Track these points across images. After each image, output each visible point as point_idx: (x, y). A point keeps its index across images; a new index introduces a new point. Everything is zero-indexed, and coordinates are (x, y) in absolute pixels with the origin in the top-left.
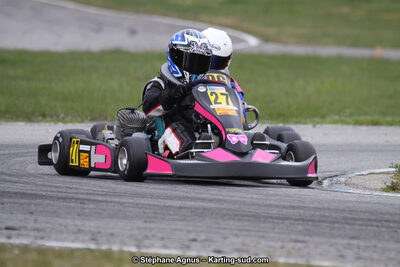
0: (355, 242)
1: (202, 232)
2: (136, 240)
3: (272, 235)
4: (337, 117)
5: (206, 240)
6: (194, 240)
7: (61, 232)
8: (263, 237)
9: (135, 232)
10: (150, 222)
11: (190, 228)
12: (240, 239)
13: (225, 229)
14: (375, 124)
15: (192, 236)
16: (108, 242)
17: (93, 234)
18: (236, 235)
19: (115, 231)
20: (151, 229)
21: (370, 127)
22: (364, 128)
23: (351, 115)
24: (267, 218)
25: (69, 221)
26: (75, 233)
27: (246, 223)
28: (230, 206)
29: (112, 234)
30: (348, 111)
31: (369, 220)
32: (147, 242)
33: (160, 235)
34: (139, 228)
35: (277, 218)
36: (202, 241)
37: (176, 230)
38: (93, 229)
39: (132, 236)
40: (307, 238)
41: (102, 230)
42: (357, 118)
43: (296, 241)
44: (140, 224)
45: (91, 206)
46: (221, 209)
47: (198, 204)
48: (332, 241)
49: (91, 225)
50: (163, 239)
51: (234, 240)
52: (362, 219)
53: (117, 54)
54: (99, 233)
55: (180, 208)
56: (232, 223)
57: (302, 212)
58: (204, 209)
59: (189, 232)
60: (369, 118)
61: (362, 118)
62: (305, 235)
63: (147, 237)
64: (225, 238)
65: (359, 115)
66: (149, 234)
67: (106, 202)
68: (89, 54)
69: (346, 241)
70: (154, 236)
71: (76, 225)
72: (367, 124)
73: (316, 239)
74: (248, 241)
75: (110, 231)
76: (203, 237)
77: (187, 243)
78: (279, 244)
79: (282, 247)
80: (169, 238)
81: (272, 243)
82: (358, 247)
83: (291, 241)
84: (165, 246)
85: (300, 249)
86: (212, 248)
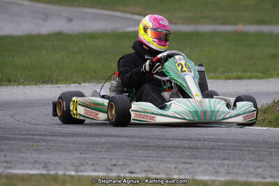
0: (226, 162)
1: (120, 159)
2: (75, 166)
3: (169, 159)
4: (212, 75)
5: (123, 165)
6: (115, 165)
7: (23, 163)
8: (162, 161)
9: (75, 161)
10: (84, 153)
11: (112, 157)
12: (147, 163)
13: (136, 156)
14: (239, 78)
15: (113, 162)
16: (55, 169)
17: (45, 164)
18: (144, 161)
19: (60, 161)
20: (85, 159)
22: (232, 81)
23: (222, 72)
24: (165, 148)
25: (28, 155)
26: (32, 163)
27: (151, 152)
28: (140, 140)
29: (58, 163)
30: (220, 70)
31: (235, 146)
32: (82, 168)
33: (92, 162)
34: (77, 158)
35: (172, 147)
36: (120, 166)
37: (102, 158)
38: (45, 160)
39: (72, 163)
40: (193, 161)
41: (51, 161)
42: (227, 75)
43: (185, 163)
44: (77, 155)
45: (43, 144)
47: (118, 139)
48: (210, 162)
49: (43, 157)
50: (93, 165)
51: (143, 164)
52: (231, 146)
53: (59, 35)
54: (49, 162)
55: (105, 143)
56: (141, 152)
57: (189, 142)
58: (122, 143)
59: (111, 159)
60: (235, 74)
61: (230, 75)
62: (192, 159)
63: (82, 164)
64: (137, 163)
65: (228, 73)
66: (84, 162)
67: (54, 141)
68: (40, 36)
69: (219, 162)
70: (87, 163)
71: (33, 158)
73: (199, 161)
74: (152, 164)
76: (121, 163)
77: (110, 167)
78: (174, 165)
79: (176, 168)
80: (98, 164)
81: (169, 165)
82: (228, 166)
83: (181, 163)
84: (95, 170)
85: (188, 168)
86: (127, 170)
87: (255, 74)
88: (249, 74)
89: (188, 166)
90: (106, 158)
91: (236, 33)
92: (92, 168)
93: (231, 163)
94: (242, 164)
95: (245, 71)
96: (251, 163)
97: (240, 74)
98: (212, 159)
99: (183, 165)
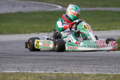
0: (95, 66)
1: (50, 65)
2: (31, 69)
3: (71, 65)
5: (52, 68)
6: (48, 68)
7: (9, 68)
8: (68, 66)
10: (35, 63)
13: (57, 64)
14: (99, 30)
15: (47, 67)
16: (23, 70)
17: (18, 68)
18: (61, 66)
19: (25, 67)
20: (35, 65)
21: (97, 31)
24: (69, 60)
25: (11, 65)
26: (13, 68)
27: (63, 62)
28: (58, 57)
31: (99, 59)
32: (34, 69)
34: (31, 65)
35: (72, 60)
36: (50, 68)
37: (42, 65)
38: (18, 66)
39: (30, 68)
40: (81, 66)
41: (21, 67)
43: (78, 67)
44: (32, 64)
47: (48, 57)
48: (89, 66)
49: (17, 65)
50: (39, 68)
52: (97, 59)
53: (20, 13)
54: (20, 67)
55: (43, 59)
56: (59, 62)
57: (79, 58)
58: (50, 59)
59: (46, 66)
63: (34, 68)
64: (57, 67)
67: (21, 58)
68: (12, 14)
69: (93, 66)
70: (36, 67)
71: (13, 65)
72: (96, 30)
73: (84, 66)
74: (64, 67)
75: (23, 67)
76: (51, 67)
77: (46, 69)
78: (73, 68)
79: (74, 69)
80: (41, 68)
81: (71, 68)
82: (97, 68)
83: (77, 67)
84: (40, 71)
85: (79, 69)
86: (54, 70)
87: (105, 28)
89: (79, 68)
90: (44, 65)
91: (96, 11)
93: (98, 66)
94: (102, 67)
95: (101, 27)
96: (106, 66)
97: (99, 28)
99: (77, 68)
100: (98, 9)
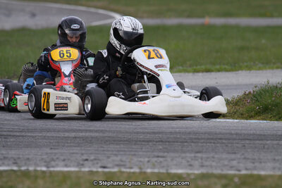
0: (199, 155)
1: (91, 154)
2: (45, 162)
3: (141, 153)
4: (181, 68)
5: (95, 159)
6: (87, 160)
8: (135, 155)
9: (45, 157)
10: (54, 149)
11: (83, 152)
12: (119, 158)
13: (108, 151)
14: (208, 71)
15: (85, 157)
16: (26, 164)
17: (15, 160)
18: (116, 155)
19: (30, 157)
20: (56, 154)
22: (200, 74)
23: (190, 66)
24: (137, 142)
26: (2, 160)
27: (122, 146)
28: (110, 134)
29: (28, 159)
30: (188, 63)
31: (208, 139)
32: (53, 163)
33: (62, 158)
34: (47, 154)
35: (143, 141)
36: (92, 160)
37: (73, 153)
38: (14, 156)
39: (42, 159)
40: (166, 154)
41: (21, 156)
42: (195, 67)
43: (158, 157)
44: (47, 150)
45: (12, 140)
46: (104, 137)
47: (87, 134)
48: (183, 155)
49: (13, 153)
50: (64, 160)
51: (115, 158)
52: (204, 139)
53: (23, 30)
54: (19, 158)
55: (75, 138)
56: (112, 147)
57: (160, 136)
58: (92, 138)
59: (82, 154)
60: (203, 67)
61: (198, 67)
62: (164, 152)
63: (53, 160)
64: (108, 157)
65: (196, 66)
66: (55, 158)
67: (23, 136)
69: (193, 155)
70: (57, 158)
71: (2, 154)
73: (172, 154)
74: (124, 159)
75: (27, 157)
76: (92, 158)
77: (81, 162)
78: (147, 159)
79: (148, 162)
80: (69, 159)
81: (142, 159)
82: (202, 159)
83: (154, 157)
84: (66, 166)
85: (161, 162)
86: (99, 165)
87: (223, 67)
88: (218, 67)
89: (161, 159)
90: (77, 153)
91: (203, 26)
92: (62, 163)
93: (204, 156)
94: (216, 156)
95: (214, 64)
96: (225, 156)
97: (208, 67)
98: (184, 152)
99: (156, 159)
100: (208, 20)
